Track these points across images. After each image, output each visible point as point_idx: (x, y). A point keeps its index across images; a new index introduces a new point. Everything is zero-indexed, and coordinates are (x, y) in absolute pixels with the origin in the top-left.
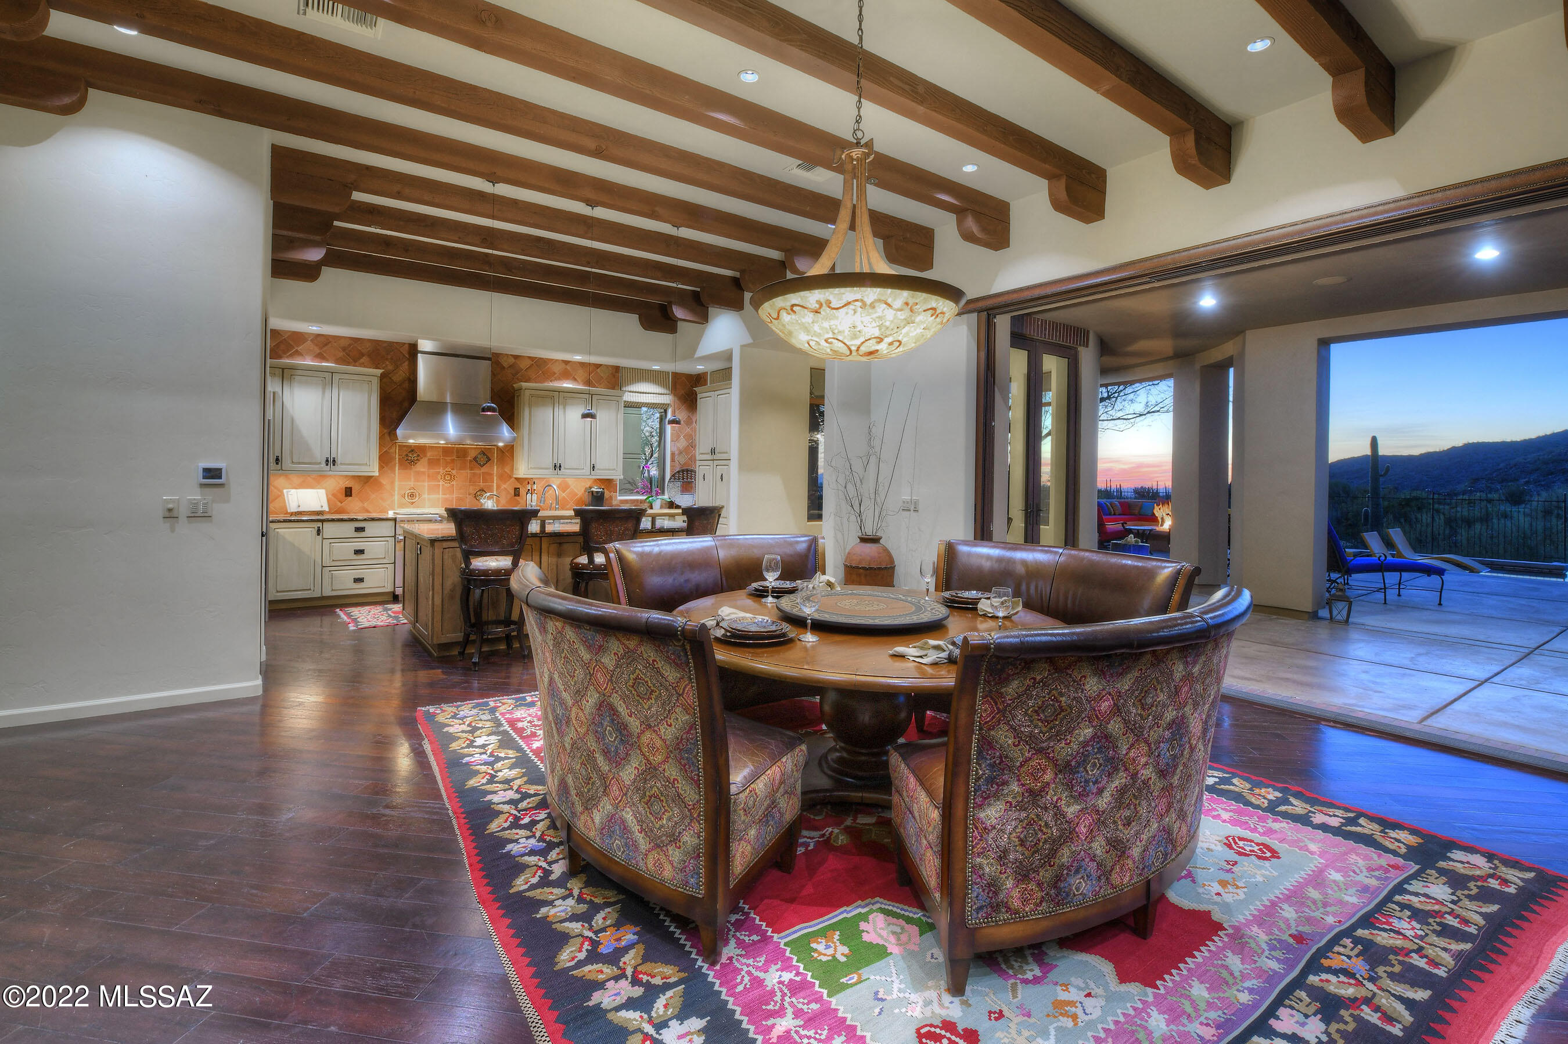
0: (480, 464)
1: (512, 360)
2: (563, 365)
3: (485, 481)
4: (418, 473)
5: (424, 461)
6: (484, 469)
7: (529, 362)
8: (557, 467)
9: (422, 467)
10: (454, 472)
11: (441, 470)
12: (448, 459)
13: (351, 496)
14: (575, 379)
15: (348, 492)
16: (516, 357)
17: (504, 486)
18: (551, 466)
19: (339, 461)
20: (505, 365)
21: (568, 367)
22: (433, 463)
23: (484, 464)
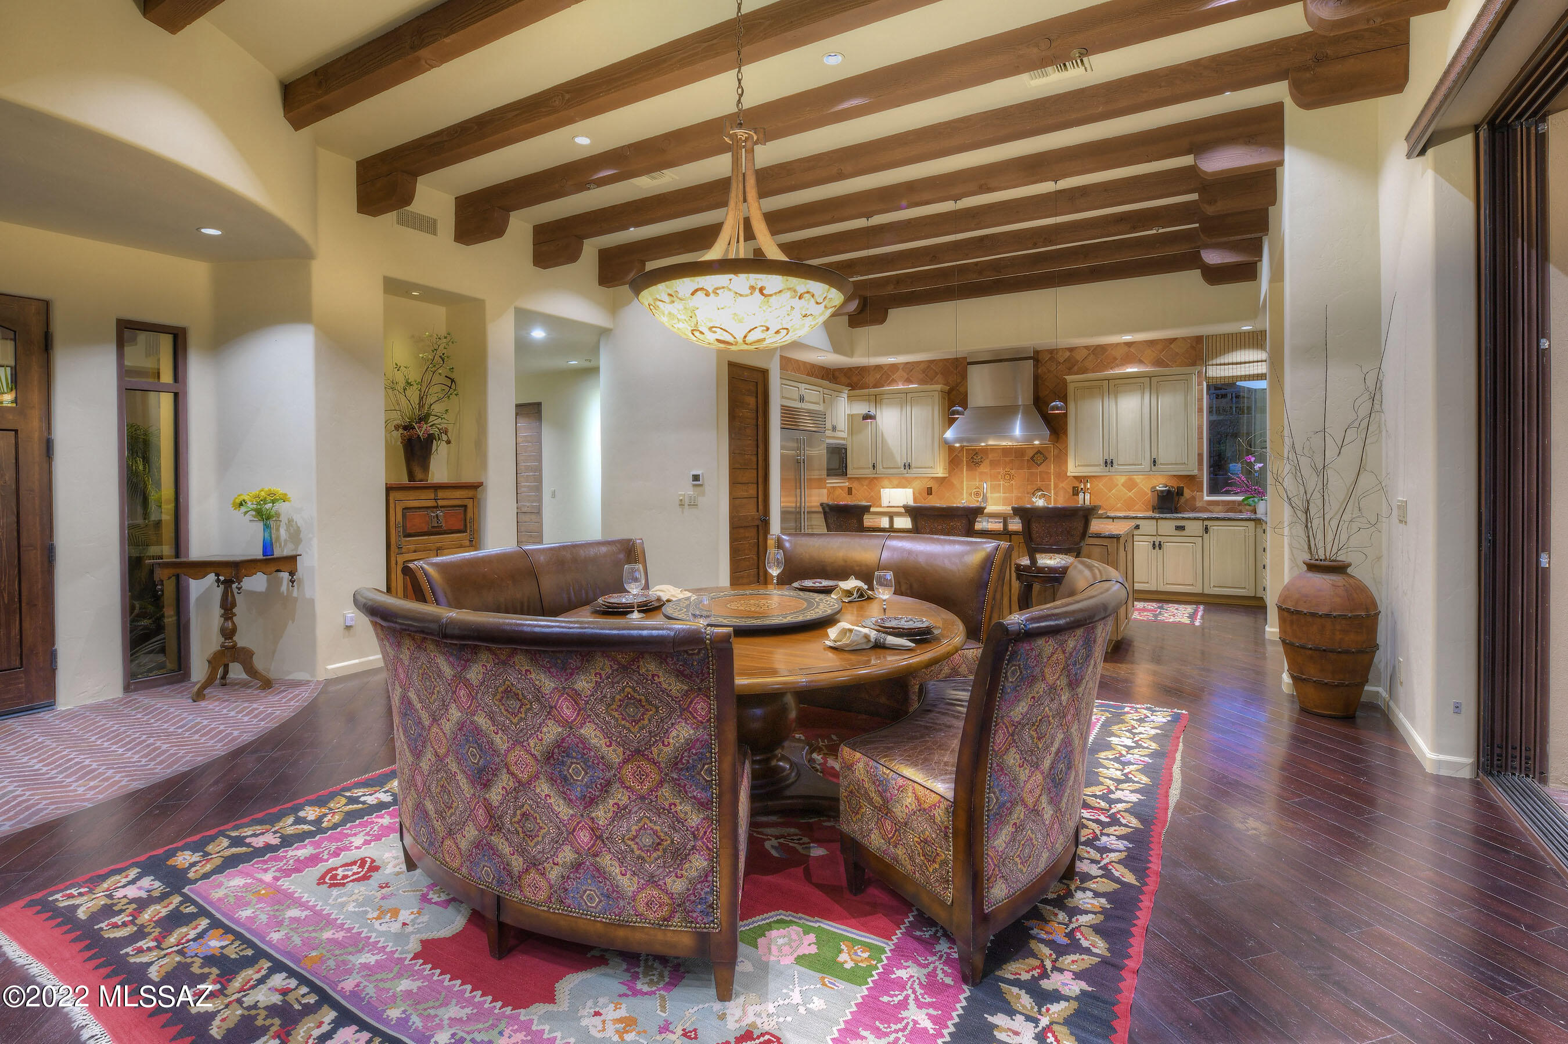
0: (1036, 463)
1: (1068, 354)
2: (1126, 348)
3: (1042, 480)
4: (981, 473)
5: (987, 462)
6: (1040, 469)
7: (1085, 352)
8: (1109, 463)
9: (985, 468)
10: (1013, 472)
11: (1001, 470)
12: (1007, 459)
13: (931, 494)
14: (1141, 362)
15: (930, 491)
16: (1071, 350)
17: (1061, 485)
18: (1102, 462)
19: (913, 465)
20: (1061, 360)
21: (1132, 350)
22: (994, 464)
23: (1041, 463)
